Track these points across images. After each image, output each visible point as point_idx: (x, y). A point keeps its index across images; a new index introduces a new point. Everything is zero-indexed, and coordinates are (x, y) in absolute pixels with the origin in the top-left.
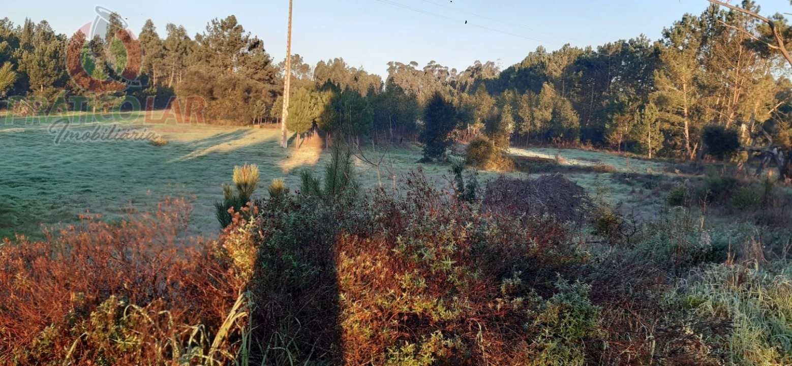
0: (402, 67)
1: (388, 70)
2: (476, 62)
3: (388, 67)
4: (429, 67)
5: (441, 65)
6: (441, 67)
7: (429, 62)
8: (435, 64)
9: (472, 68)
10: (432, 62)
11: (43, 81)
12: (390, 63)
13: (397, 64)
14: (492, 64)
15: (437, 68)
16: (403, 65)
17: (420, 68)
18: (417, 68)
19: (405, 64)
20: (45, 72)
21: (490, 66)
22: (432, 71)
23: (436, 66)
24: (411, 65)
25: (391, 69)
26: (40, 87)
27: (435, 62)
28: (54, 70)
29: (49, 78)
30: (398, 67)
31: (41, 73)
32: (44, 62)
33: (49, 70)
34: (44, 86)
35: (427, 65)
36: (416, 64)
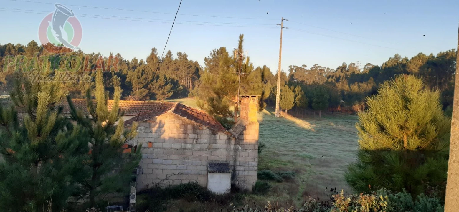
0: (297, 69)
1: (289, 70)
2: (344, 63)
3: (289, 68)
4: (314, 67)
5: (321, 66)
6: (321, 67)
7: (314, 65)
8: (318, 66)
9: (341, 67)
10: (316, 65)
11: (139, 86)
12: (290, 67)
13: (294, 66)
14: (354, 64)
15: (319, 68)
16: (298, 67)
17: (308, 68)
18: (306, 68)
19: (299, 67)
20: (140, 81)
21: (353, 66)
22: (316, 70)
23: (319, 67)
24: (303, 67)
25: (291, 70)
26: (137, 89)
27: (317, 64)
28: (144, 80)
29: (141, 84)
30: (295, 68)
31: (138, 82)
32: (139, 76)
33: (142, 80)
34: (138, 88)
35: (312, 66)
36: (306, 66)
